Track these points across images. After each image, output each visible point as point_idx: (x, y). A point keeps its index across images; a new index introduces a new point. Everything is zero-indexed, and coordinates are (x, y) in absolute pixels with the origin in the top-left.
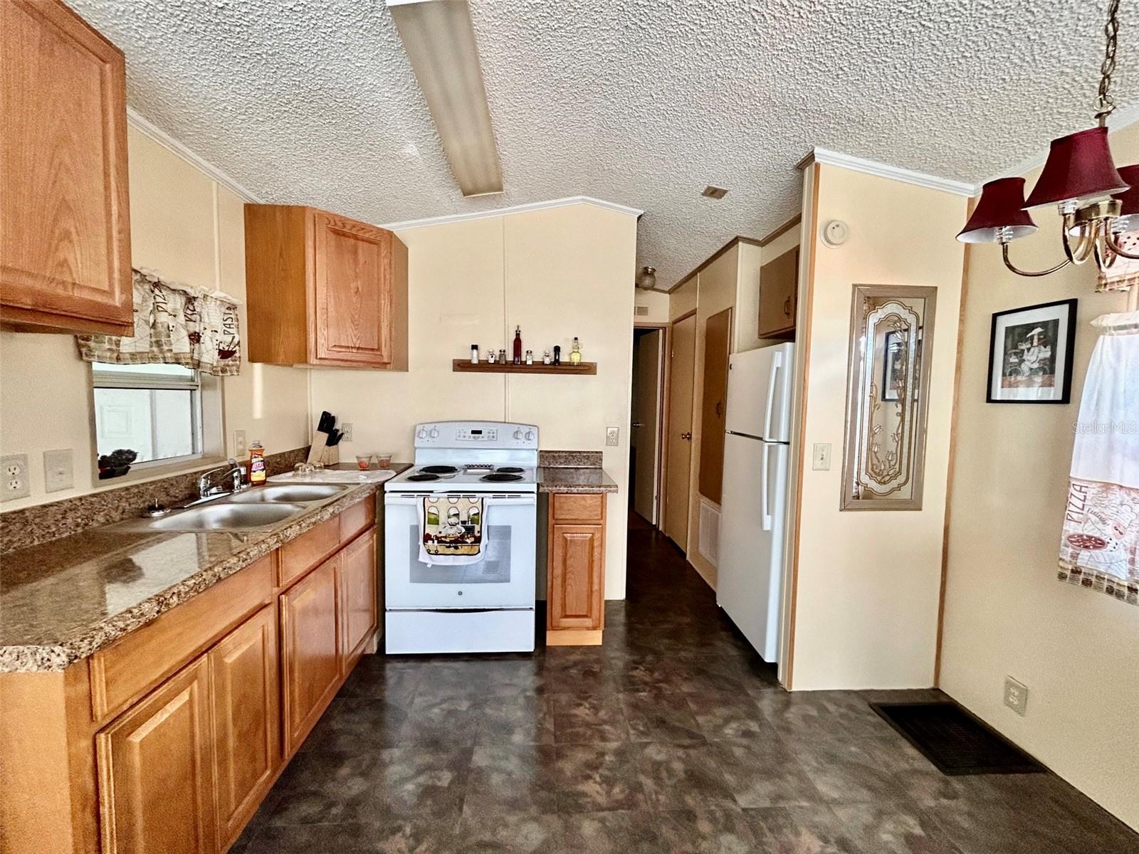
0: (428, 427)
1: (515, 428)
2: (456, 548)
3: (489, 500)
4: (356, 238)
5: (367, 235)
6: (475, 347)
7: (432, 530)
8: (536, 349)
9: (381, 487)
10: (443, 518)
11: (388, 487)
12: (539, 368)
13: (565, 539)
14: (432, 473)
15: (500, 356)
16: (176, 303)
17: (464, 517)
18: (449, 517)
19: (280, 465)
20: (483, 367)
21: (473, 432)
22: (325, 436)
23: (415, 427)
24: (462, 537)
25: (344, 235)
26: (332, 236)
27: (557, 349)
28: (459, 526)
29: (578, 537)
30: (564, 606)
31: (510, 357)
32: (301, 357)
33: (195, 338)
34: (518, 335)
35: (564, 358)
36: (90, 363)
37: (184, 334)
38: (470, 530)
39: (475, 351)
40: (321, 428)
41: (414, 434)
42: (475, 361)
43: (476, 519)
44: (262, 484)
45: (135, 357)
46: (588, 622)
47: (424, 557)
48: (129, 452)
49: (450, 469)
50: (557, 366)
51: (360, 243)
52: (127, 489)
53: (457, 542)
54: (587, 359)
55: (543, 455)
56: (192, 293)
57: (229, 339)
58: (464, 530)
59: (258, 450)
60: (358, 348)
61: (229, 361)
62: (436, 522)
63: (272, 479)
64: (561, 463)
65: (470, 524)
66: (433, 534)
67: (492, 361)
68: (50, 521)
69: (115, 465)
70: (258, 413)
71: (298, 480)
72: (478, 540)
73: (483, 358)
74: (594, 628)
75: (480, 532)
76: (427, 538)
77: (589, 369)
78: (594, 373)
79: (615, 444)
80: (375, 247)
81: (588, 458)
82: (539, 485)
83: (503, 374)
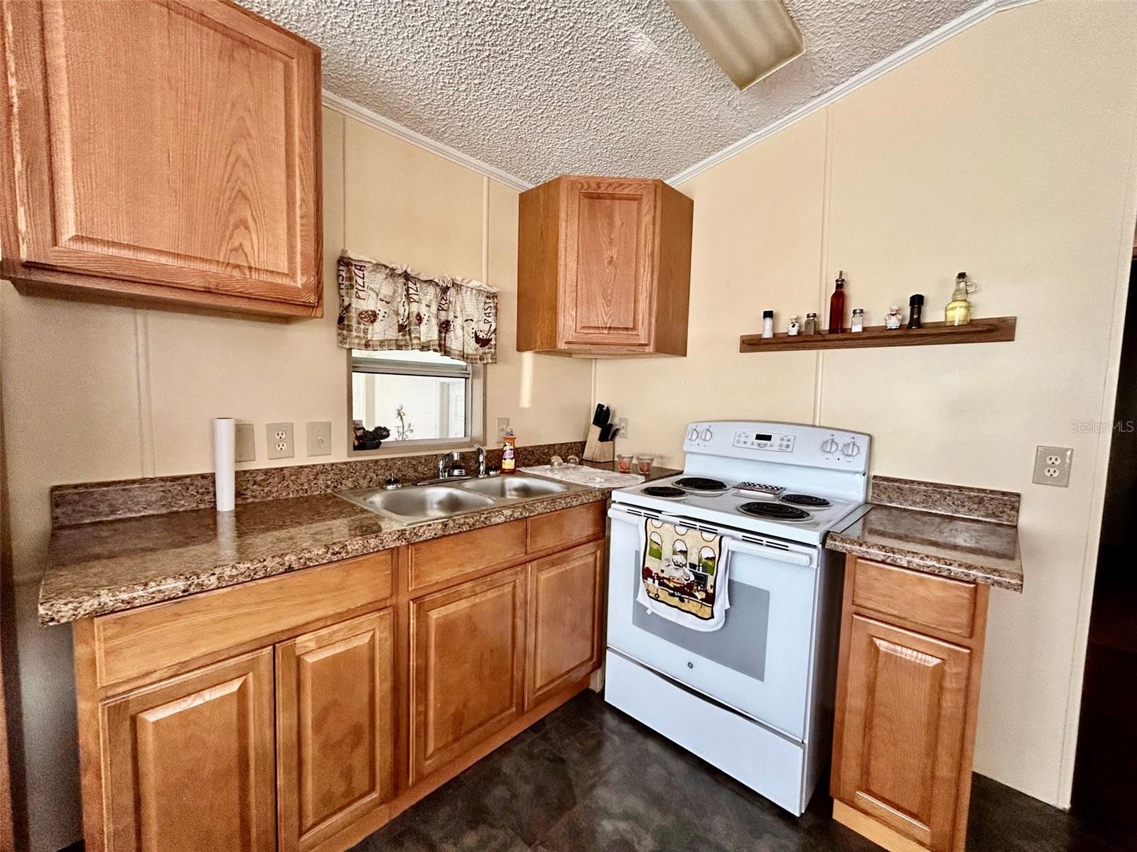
0: (702, 427)
1: (827, 435)
2: (682, 600)
3: (733, 541)
4: (612, 198)
5: (626, 191)
6: (768, 314)
7: (652, 564)
8: (876, 307)
9: (607, 495)
10: (667, 551)
11: (616, 496)
12: (877, 337)
15: (808, 323)
16: (431, 294)
17: (694, 558)
18: (674, 553)
20: (780, 342)
21: (759, 437)
22: (596, 431)
23: (687, 425)
24: (690, 586)
25: (599, 197)
26: (585, 201)
27: (917, 302)
28: (687, 570)
29: (906, 654)
30: (866, 771)
31: (825, 325)
32: (549, 342)
33: (445, 326)
34: (840, 285)
35: (931, 315)
36: (350, 350)
37: (434, 321)
38: (701, 580)
39: (768, 321)
40: (596, 422)
42: (769, 336)
43: (709, 565)
44: (512, 473)
45: (382, 344)
46: (922, 831)
47: (643, 599)
48: (385, 429)
49: (714, 486)
51: (617, 203)
52: (376, 461)
53: (684, 591)
54: (985, 312)
55: (878, 484)
56: (440, 283)
57: (486, 327)
58: (692, 578)
60: (610, 328)
61: (486, 349)
62: (658, 555)
63: (523, 469)
64: (914, 503)
65: (701, 571)
66: (655, 570)
67: (794, 332)
68: (303, 479)
69: (368, 439)
70: (525, 401)
71: (549, 475)
72: (710, 599)
73: (781, 330)
75: (714, 587)
76: (647, 573)
77: (999, 330)
78: (1010, 338)
79: (1063, 480)
80: (635, 204)
81: (981, 502)
82: (826, 536)
83: (814, 352)
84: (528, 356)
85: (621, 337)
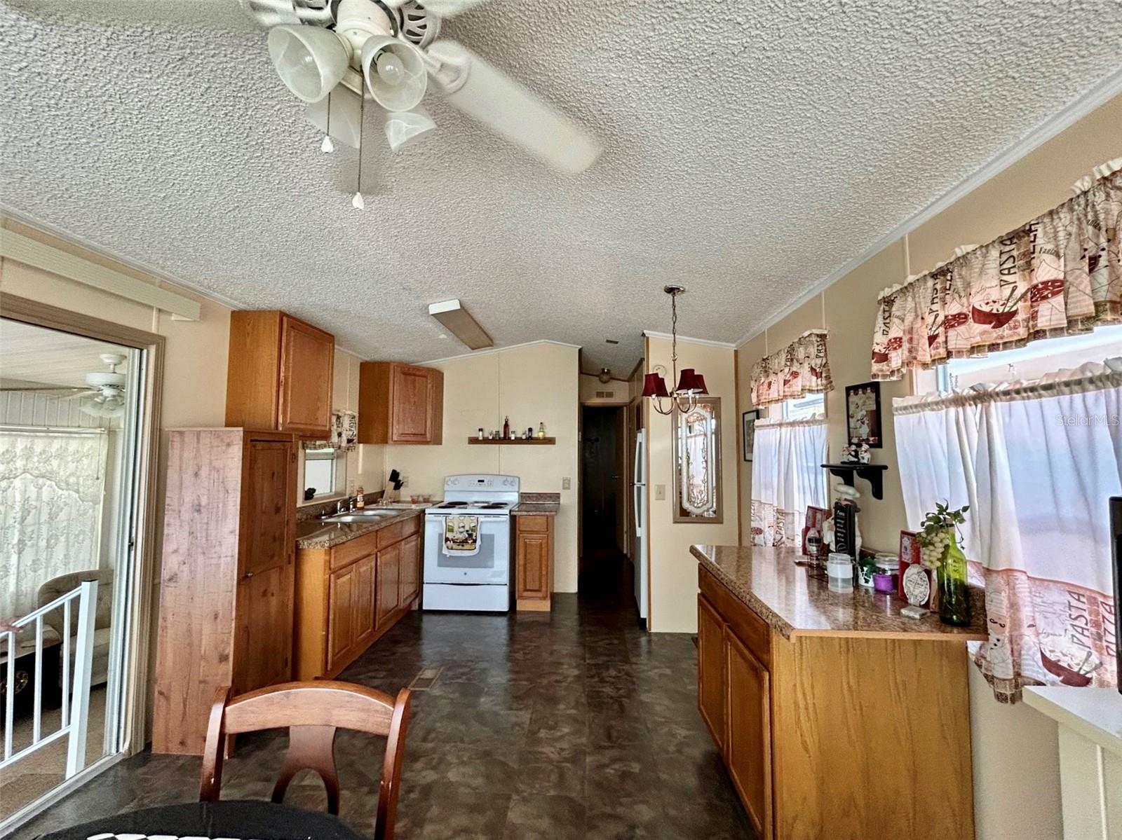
0: (452, 479)
1: (504, 478)
2: (463, 545)
3: (482, 519)
4: (415, 375)
5: (421, 372)
6: (481, 430)
7: (450, 535)
8: (518, 430)
9: (423, 511)
10: (456, 529)
11: (427, 511)
12: (518, 441)
13: (525, 543)
14: (452, 505)
15: (496, 434)
17: (467, 528)
18: (459, 528)
19: (371, 500)
20: (486, 441)
21: (479, 481)
22: (393, 484)
23: (445, 478)
24: (466, 539)
25: (410, 374)
26: (402, 376)
27: (530, 430)
28: (465, 533)
29: (533, 542)
30: (525, 584)
31: (502, 436)
32: (384, 440)
33: (340, 434)
34: (506, 422)
35: (535, 435)
36: (306, 450)
37: (336, 433)
38: (470, 535)
39: (481, 432)
40: (391, 479)
41: (444, 482)
42: (481, 438)
43: (474, 529)
44: (362, 509)
46: (539, 595)
47: (445, 551)
48: (314, 489)
49: (465, 503)
50: (530, 440)
51: (417, 378)
52: (312, 505)
53: (463, 542)
54: (549, 435)
55: (524, 496)
56: (340, 414)
57: (351, 433)
58: (467, 535)
59: (361, 490)
60: (414, 434)
61: (351, 445)
62: (452, 530)
63: (366, 507)
64: (534, 501)
65: (470, 532)
66: (450, 538)
67: (491, 438)
69: (309, 494)
70: (360, 470)
71: (380, 507)
72: (475, 541)
73: (486, 436)
74: (544, 598)
75: (476, 536)
76: (447, 540)
77: (550, 441)
78: (554, 444)
79: (568, 488)
80: (424, 379)
81: (550, 497)
82: (510, 511)
83: (498, 445)
84: (361, 445)
85: (419, 438)
